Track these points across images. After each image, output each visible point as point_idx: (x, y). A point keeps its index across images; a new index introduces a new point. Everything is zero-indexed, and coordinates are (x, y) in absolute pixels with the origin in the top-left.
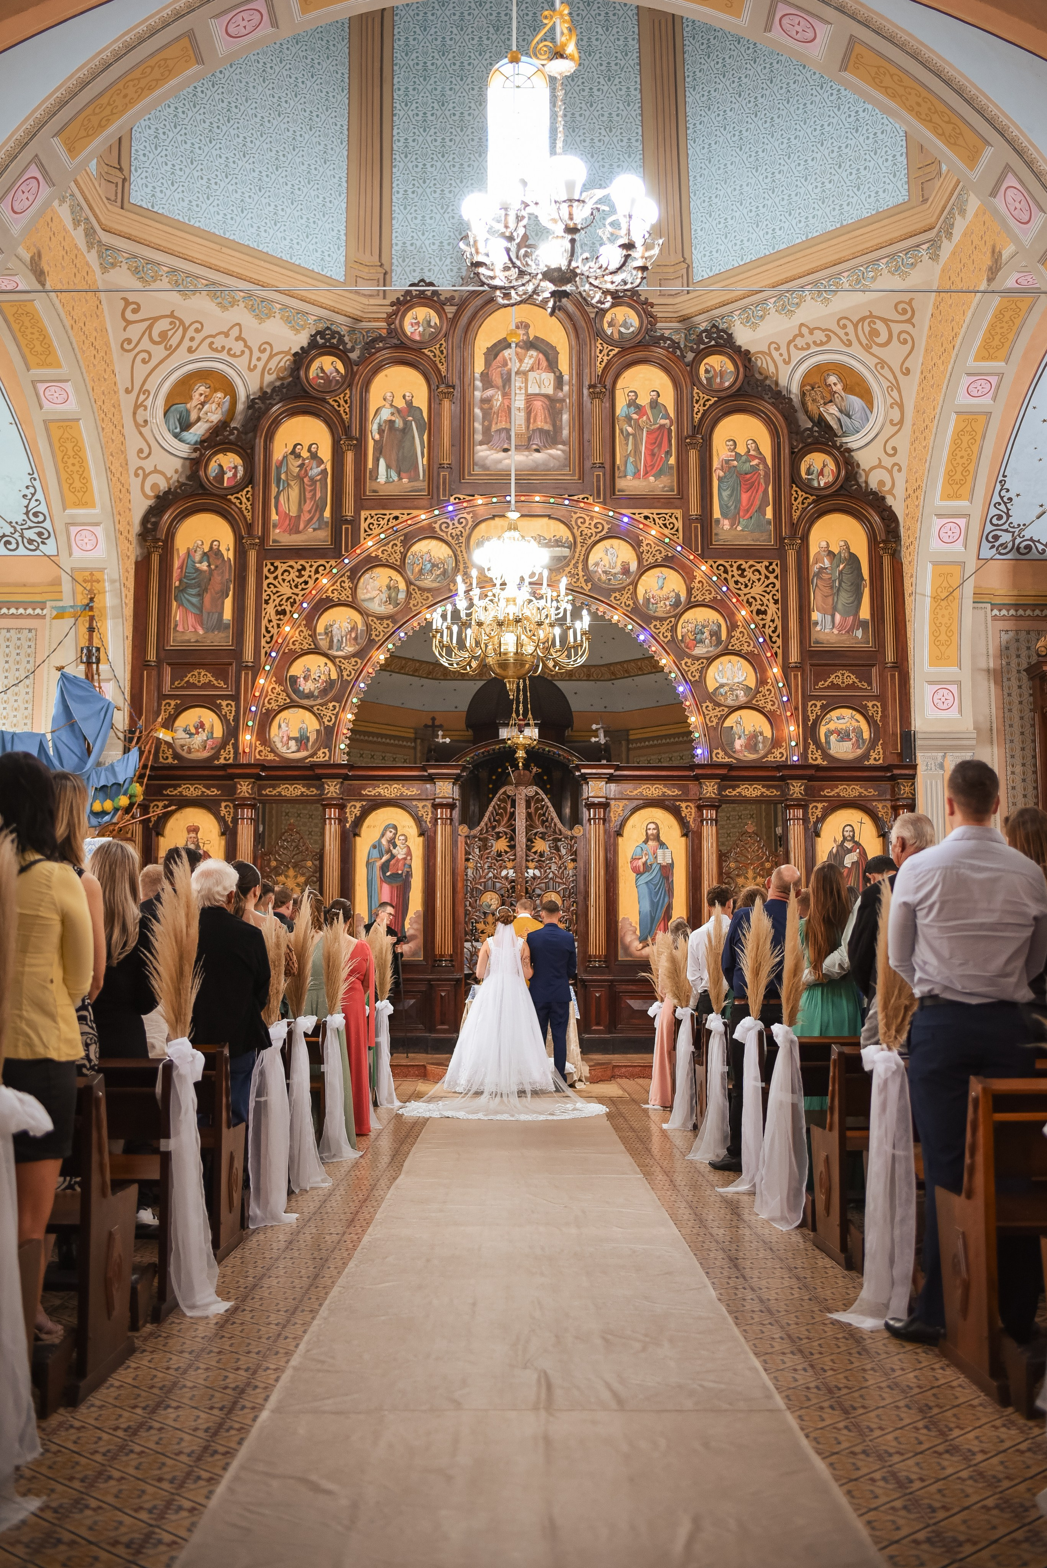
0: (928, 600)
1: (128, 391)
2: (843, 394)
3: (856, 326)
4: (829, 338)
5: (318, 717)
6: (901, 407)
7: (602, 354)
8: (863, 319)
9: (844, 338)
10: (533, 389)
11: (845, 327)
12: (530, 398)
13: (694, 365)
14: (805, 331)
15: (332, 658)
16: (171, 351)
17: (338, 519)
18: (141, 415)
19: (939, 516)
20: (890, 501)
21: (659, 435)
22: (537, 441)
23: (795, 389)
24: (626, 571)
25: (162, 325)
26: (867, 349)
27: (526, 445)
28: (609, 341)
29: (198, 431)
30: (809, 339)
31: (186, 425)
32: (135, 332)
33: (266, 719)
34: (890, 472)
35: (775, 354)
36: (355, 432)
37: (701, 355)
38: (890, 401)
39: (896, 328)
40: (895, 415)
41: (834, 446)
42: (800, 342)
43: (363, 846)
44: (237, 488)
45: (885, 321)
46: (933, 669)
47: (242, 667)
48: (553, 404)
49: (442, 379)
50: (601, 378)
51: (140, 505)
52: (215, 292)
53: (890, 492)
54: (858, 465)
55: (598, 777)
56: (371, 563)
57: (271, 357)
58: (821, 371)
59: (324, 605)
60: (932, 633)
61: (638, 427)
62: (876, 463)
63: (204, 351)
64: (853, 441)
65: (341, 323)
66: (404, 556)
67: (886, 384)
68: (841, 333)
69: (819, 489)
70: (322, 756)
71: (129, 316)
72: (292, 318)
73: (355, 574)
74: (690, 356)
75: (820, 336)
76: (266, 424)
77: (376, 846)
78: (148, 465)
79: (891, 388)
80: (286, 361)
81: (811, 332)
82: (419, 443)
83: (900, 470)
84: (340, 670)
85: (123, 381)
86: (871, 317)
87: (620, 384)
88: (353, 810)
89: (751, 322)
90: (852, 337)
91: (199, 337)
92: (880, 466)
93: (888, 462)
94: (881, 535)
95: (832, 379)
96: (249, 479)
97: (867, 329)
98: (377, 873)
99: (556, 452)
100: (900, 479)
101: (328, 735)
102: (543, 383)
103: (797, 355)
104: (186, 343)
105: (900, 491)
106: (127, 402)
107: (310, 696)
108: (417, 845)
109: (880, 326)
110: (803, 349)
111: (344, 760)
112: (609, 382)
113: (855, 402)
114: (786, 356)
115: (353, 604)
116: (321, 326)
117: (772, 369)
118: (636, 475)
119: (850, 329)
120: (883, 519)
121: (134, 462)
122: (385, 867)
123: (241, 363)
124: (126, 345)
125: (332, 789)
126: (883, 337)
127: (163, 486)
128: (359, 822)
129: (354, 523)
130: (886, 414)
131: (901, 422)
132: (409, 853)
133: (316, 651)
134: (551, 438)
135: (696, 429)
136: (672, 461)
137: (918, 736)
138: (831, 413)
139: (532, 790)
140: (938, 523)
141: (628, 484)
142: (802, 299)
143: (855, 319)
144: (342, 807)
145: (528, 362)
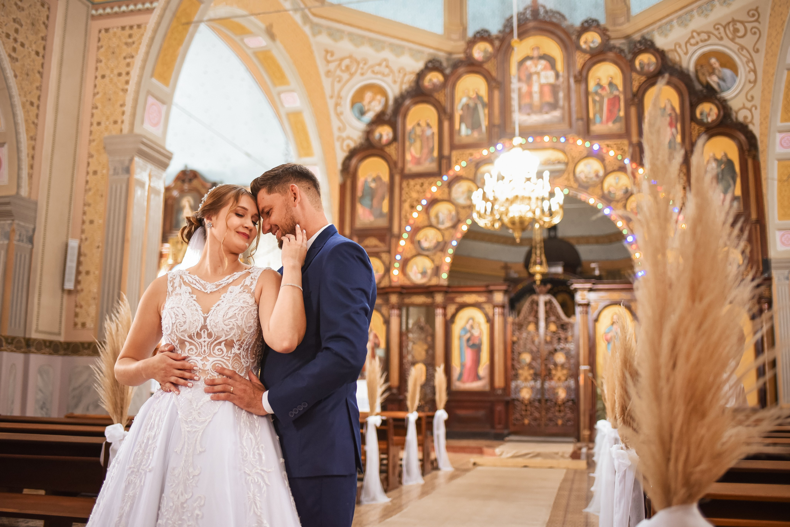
0: (776, 183)
1: (332, 97)
2: (720, 69)
3: (725, 28)
4: (709, 37)
5: (433, 261)
6: (755, 71)
7: (580, 60)
8: (728, 24)
9: (719, 36)
10: (543, 81)
11: (718, 29)
12: (542, 86)
13: (632, 61)
14: (695, 34)
15: (439, 229)
16: (352, 75)
17: (441, 156)
18: (339, 109)
19: (780, 132)
20: (751, 127)
21: (614, 101)
22: (546, 108)
23: (692, 68)
24: (597, 176)
25: (346, 62)
26: (733, 40)
27: (540, 110)
28: (584, 51)
29: (369, 116)
30: (697, 38)
31: (362, 113)
32: (332, 66)
33: (405, 263)
34: (750, 110)
35: (679, 50)
36: (449, 110)
37: (636, 54)
38: (748, 69)
39: (749, 26)
40: (752, 76)
41: (716, 98)
42: (693, 41)
43: (457, 329)
44: (389, 144)
45: (742, 22)
46: (780, 222)
47: (392, 235)
48: (554, 88)
49: (494, 79)
50: (581, 72)
51: (341, 156)
52: (372, 42)
53: (751, 122)
54: (731, 109)
55: (583, 289)
56: (457, 179)
57: (405, 75)
58: (706, 56)
59: (433, 202)
60: (779, 201)
61: (602, 97)
62: (741, 106)
63: (369, 74)
64: (727, 95)
65: (442, 56)
66: (475, 174)
67: (745, 60)
68: (716, 33)
69: (708, 123)
70: (434, 281)
71: (329, 58)
72: (414, 54)
73: (450, 184)
74: (629, 57)
75: (704, 36)
76: (403, 110)
77: (464, 329)
78: (344, 135)
79: (747, 62)
80: (412, 77)
81: (699, 34)
82: (483, 114)
83: (756, 108)
84: (443, 236)
85: (328, 92)
86: (734, 21)
87: (591, 74)
88: (451, 309)
89: (664, 34)
90: (723, 34)
91: (366, 67)
92: (744, 107)
93: (749, 105)
94: (746, 147)
95: (713, 61)
96: (395, 139)
97: (731, 28)
98: (464, 343)
99: (557, 114)
100: (757, 114)
101: (437, 271)
102: (548, 77)
103: (691, 49)
104: (359, 71)
105: (757, 120)
106: (331, 103)
107: (428, 250)
108: (485, 327)
109: (739, 26)
110: (694, 45)
111: (445, 283)
112: (584, 73)
113: (727, 72)
114: (685, 50)
115: (449, 200)
116: (430, 58)
117: (677, 59)
118: (601, 122)
119: (722, 30)
120: (747, 138)
121: (336, 133)
122: (468, 340)
123: (389, 79)
124: (328, 73)
125: (439, 298)
126: (741, 33)
127: (352, 145)
128: (454, 316)
129: (449, 158)
130: (746, 77)
131: (755, 82)
132: (481, 333)
133: (431, 226)
134: (554, 106)
135: (635, 95)
136: (622, 114)
137: (773, 261)
138: (713, 80)
139: (548, 297)
140: (779, 136)
141: (597, 128)
142: (692, 16)
143: (724, 23)
144: (445, 308)
145: (540, 67)
